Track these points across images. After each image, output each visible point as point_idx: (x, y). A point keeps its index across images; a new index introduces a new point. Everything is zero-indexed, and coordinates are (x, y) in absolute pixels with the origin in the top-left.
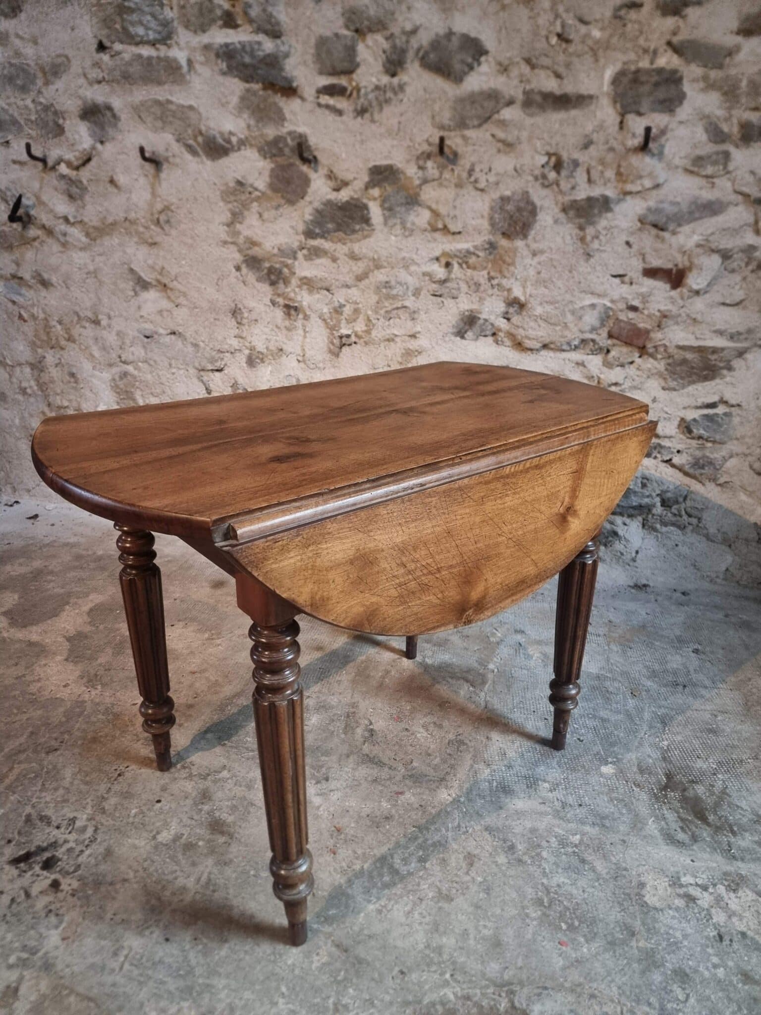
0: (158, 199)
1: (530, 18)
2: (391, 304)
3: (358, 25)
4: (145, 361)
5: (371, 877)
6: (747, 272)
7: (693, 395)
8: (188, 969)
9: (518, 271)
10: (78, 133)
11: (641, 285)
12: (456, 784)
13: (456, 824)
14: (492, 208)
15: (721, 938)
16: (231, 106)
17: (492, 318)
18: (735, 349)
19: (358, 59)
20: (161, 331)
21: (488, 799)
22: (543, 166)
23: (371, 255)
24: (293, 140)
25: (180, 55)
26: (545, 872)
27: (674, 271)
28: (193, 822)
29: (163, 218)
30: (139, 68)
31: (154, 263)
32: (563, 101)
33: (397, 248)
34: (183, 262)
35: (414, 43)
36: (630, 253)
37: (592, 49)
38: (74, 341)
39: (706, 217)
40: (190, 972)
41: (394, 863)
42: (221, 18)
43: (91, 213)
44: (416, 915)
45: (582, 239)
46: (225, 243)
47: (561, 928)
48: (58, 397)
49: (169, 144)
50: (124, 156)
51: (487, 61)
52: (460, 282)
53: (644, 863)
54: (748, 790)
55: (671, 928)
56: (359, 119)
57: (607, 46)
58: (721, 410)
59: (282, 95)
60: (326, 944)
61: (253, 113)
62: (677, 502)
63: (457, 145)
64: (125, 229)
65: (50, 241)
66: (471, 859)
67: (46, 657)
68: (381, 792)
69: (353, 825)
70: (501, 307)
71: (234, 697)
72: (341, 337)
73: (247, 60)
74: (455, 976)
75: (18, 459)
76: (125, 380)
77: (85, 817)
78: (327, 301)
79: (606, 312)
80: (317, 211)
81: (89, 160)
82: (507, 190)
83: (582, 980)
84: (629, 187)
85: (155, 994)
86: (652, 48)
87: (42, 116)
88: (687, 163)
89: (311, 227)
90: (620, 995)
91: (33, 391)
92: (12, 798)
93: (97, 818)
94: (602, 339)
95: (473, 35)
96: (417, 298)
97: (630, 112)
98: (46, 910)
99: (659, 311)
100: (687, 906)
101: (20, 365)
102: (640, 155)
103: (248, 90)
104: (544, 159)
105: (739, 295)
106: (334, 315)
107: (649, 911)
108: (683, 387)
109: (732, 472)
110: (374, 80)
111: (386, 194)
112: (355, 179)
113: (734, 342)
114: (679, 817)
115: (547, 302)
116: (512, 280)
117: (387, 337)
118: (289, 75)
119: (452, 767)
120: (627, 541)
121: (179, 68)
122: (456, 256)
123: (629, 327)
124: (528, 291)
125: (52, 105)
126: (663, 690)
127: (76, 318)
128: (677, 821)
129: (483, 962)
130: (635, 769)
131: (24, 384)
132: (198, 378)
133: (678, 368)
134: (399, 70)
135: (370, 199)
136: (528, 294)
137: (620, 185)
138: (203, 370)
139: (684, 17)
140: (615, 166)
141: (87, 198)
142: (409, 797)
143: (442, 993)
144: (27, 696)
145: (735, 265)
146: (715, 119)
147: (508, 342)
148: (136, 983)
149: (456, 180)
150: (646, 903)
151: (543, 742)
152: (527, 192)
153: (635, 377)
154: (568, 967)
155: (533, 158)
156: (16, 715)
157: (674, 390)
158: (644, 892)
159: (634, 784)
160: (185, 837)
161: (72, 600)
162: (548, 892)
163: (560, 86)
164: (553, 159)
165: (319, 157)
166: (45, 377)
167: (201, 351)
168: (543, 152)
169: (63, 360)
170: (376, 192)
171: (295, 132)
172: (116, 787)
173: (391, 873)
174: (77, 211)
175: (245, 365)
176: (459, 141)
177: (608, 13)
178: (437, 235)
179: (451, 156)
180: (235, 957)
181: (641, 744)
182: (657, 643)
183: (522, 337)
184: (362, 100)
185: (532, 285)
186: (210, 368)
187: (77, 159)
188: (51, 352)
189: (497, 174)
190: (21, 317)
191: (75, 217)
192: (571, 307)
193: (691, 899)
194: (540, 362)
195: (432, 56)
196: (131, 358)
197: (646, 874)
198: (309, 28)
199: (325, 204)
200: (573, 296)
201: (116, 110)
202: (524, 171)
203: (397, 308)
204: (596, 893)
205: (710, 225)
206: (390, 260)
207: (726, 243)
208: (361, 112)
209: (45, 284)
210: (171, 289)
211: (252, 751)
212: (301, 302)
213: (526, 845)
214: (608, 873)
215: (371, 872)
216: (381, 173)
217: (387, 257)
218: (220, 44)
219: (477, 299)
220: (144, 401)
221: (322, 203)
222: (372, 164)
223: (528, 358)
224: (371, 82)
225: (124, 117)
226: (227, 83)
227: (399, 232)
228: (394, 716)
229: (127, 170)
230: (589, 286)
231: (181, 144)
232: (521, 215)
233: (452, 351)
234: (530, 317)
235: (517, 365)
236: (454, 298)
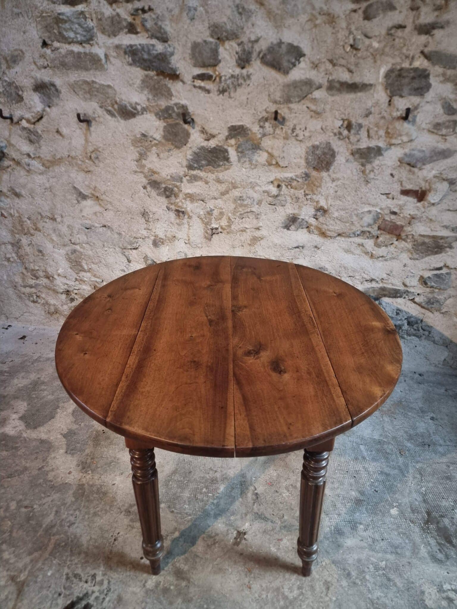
0: (90, 144)
1: (333, 33)
2: (243, 210)
3: (219, 35)
4: (87, 243)
7: (428, 263)
9: (323, 190)
10: (33, 100)
11: (399, 199)
14: (307, 153)
16: (135, 86)
17: (307, 218)
18: (455, 237)
19: (220, 58)
20: (96, 225)
21: (330, 539)
22: (340, 128)
23: (230, 180)
24: (178, 109)
25: (100, 52)
26: (369, 590)
27: (420, 192)
29: (93, 156)
30: (71, 59)
31: (90, 183)
32: (353, 87)
33: (247, 176)
34: (109, 184)
35: (257, 48)
36: (393, 180)
37: (372, 55)
38: (40, 231)
39: (440, 159)
41: (284, 591)
42: (126, 27)
43: (45, 151)
46: (136, 172)
48: (31, 264)
49: (95, 109)
50: (65, 116)
51: (304, 60)
52: (287, 197)
53: (422, 577)
56: (221, 95)
57: (382, 52)
58: (444, 271)
59: (169, 79)
61: (151, 90)
62: (417, 323)
63: (285, 113)
64: (69, 162)
65: (18, 168)
67: (54, 451)
68: (269, 539)
69: (257, 566)
70: (312, 212)
72: (212, 229)
73: (146, 56)
75: (8, 300)
76: (75, 254)
77: (101, 573)
78: (202, 208)
79: (377, 216)
80: (195, 153)
81: (41, 118)
82: (316, 141)
84: (394, 141)
86: (411, 55)
87: (7, 89)
88: (429, 126)
89: (192, 163)
91: (15, 260)
92: (54, 562)
93: (108, 573)
94: (375, 231)
95: (295, 44)
96: (260, 206)
97: (396, 95)
99: (409, 215)
100: (449, 606)
102: (401, 121)
103: (147, 76)
104: (341, 123)
106: (207, 216)
108: (423, 258)
109: (450, 306)
110: (230, 71)
111: (239, 143)
112: (219, 133)
113: (454, 233)
114: (437, 542)
115: (341, 209)
116: (319, 196)
117: (241, 229)
118: (174, 67)
121: (100, 60)
122: (284, 181)
123: (391, 224)
124: (329, 202)
125: (14, 82)
126: (417, 449)
127: (40, 217)
128: (436, 546)
130: (409, 510)
131: (8, 256)
132: (122, 253)
133: (420, 247)
134: (247, 65)
135: (228, 146)
136: (329, 205)
137: (388, 140)
138: (125, 249)
139: (432, 36)
140: (385, 128)
141: (42, 142)
142: (285, 542)
144: (48, 483)
146: (449, 100)
147: (316, 232)
149: (285, 135)
150: (426, 605)
152: (329, 143)
153: (394, 252)
155: (333, 122)
156: (44, 498)
157: (417, 259)
158: (424, 598)
159: (410, 521)
160: (162, 583)
161: (61, 405)
162: (373, 604)
163: (351, 77)
164: (346, 122)
165: (195, 119)
166: (22, 252)
167: (123, 237)
168: (340, 119)
169: (33, 242)
170: (233, 141)
171: (179, 104)
173: (283, 599)
174: (36, 150)
175: (152, 246)
176: (286, 110)
177: (384, 32)
178: (272, 168)
179: (281, 120)
181: (410, 491)
182: (410, 414)
183: (325, 230)
184: (223, 84)
185: (332, 199)
186: (130, 247)
187: (34, 118)
188: (25, 237)
189: (310, 131)
190: (2, 215)
192: (356, 212)
193: (450, 600)
194: (336, 244)
195: (268, 57)
196: (78, 241)
197: (424, 585)
198: (187, 36)
199: (200, 149)
200: (357, 205)
201: (58, 87)
202: (327, 130)
203: (247, 212)
204: (399, 601)
205: (443, 165)
206: (243, 183)
207: (452, 175)
208: (222, 91)
209: (18, 195)
210: (102, 200)
211: (190, 515)
212: (186, 208)
213: (356, 572)
214: (403, 586)
215: (272, 599)
216: (236, 130)
217: (240, 182)
218: (126, 45)
219: (298, 207)
220: (88, 267)
221: (198, 148)
222: (230, 125)
223: (329, 241)
224: (229, 72)
225: (64, 91)
226: (133, 71)
227: (248, 166)
228: (268, 482)
229: (68, 125)
230: (367, 200)
231: (103, 109)
232: (325, 157)
233: (282, 237)
234: (330, 218)
235: (322, 245)
236: (283, 206)
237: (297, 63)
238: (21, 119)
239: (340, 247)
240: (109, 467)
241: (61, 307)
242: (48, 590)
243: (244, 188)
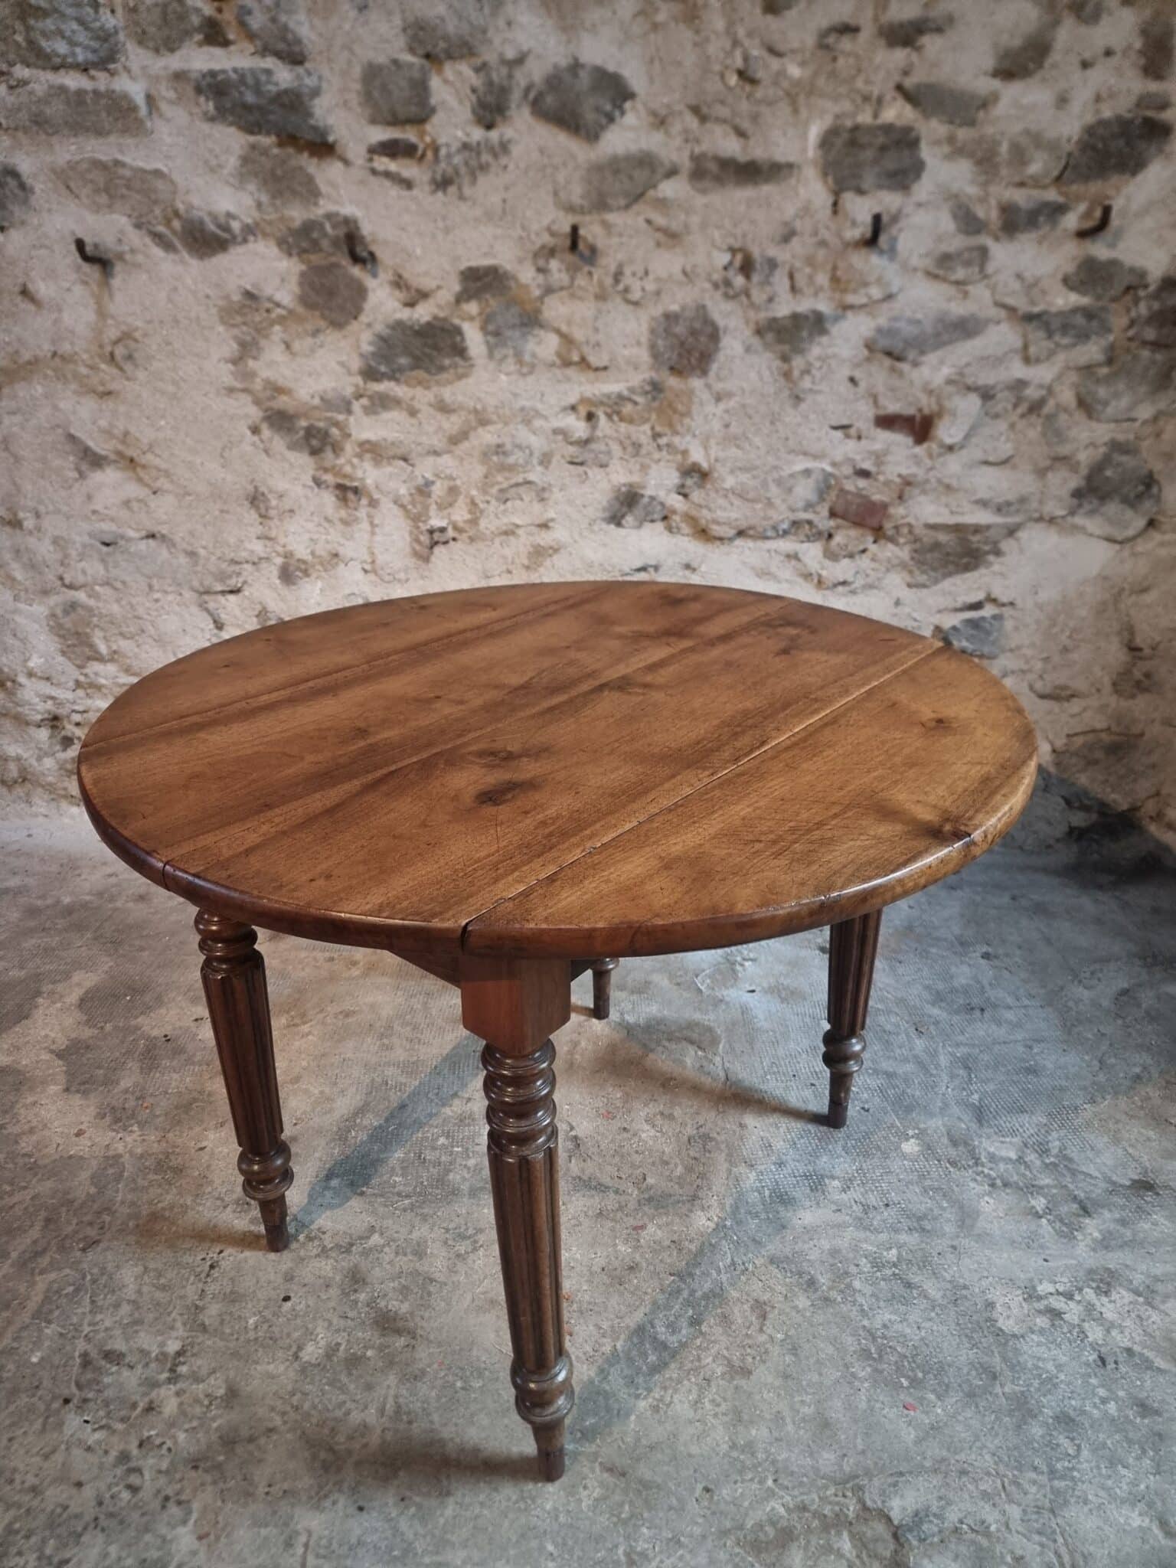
0: (110, 321)
1: (696, 44)
2: (507, 479)
3: (429, 48)
4: (107, 583)
5: (630, 1360)
6: (1014, 417)
7: (950, 593)
8: (405, 1545)
9: (697, 423)
11: (873, 439)
12: (714, 1201)
13: (729, 1261)
14: (653, 331)
15: (1103, 1361)
16: (225, 171)
17: (662, 495)
18: (1005, 526)
19: (433, 101)
20: (132, 534)
21: (764, 1215)
22: (725, 268)
23: (471, 404)
24: (334, 227)
25: (135, 90)
26: (863, 1310)
27: (918, 418)
28: (350, 1323)
29: (120, 351)
30: (61, 107)
31: (111, 425)
32: (750, 172)
33: (511, 392)
34: (163, 423)
35: (521, 79)
36: (856, 394)
37: (788, 94)
39: (957, 340)
40: (409, 1549)
41: (657, 1333)
42: (199, 30)
44: (708, 1406)
46: (231, 390)
47: (902, 1386)
49: (122, 232)
50: (43, 252)
51: (633, 108)
52: (611, 443)
53: (986, 1274)
54: (1092, 1149)
55: (1039, 1359)
56: (440, 194)
57: (810, 89)
58: (988, 611)
59: (312, 154)
60: (593, 1471)
61: (265, 182)
63: (596, 237)
64: (55, 370)
66: (761, 1310)
67: (31, 1089)
68: (613, 1230)
70: (673, 478)
72: (431, 532)
73: (250, 98)
74: (780, 1481)
76: (73, 615)
78: (404, 477)
79: (826, 481)
80: (382, 339)
82: (673, 302)
83: (944, 1453)
84: (851, 299)
86: (876, 93)
88: (927, 262)
89: (373, 363)
90: (996, 1463)
92: (47, 1331)
94: (824, 522)
95: (611, 68)
96: (547, 468)
97: (848, 189)
98: (160, 1497)
99: (900, 476)
100: (1053, 1325)
102: (864, 251)
103: (253, 147)
104: (726, 258)
105: (1005, 448)
106: (418, 498)
107: (1007, 1341)
108: (936, 582)
110: (460, 134)
111: (488, 310)
112: (439, 287)
113: (1002, 516)
115: (740, 469)
116: (688, 438)
117: (504, 528)
118: (321, 124)
119: (702, 1176)
121: (134, 109)
122: (602, 403)
123: (858, 501)
124: (712, 453)
126: (956, 1019)
129: (811, 1455)
130: (945, 1140)
132: (200, 606)
133: (929, 556)
134: (499, 119)
135: (463, 319)
136: (713, 457)
137: (837, 295)
138: (207, 592)
139: (919, 49)
140: (829, 267)
142: (653, 1232)
143: (768, 1509)
144: (20, 1161)
145: (999, 408)
146: (966, 200)
147: (686, 529)
149: (597, 290)
150: (1001, 1330)
151: (817, 1119)
152: (704, 307)
153: (869, 572)
154: (923, 1439)
155: (709, 255)
156: (11, 1194)
157: (924, 586)
158: (995, 1315)
159: (949, 1162)
160: (342, 1348)
161: (46, 988)
162: (874, 1339)
163: (744, 149)
164: (739, 257)
165: (378, 254)
167: (202, 562)
168: (725, 247)
170: (472, 307)
171: (337, 214)
172: (212, 1288)
173: (656, 1349)
175: (278, 582)
176: (598, 229)
177: (810, 41)
178: (571, 372)
179: (587, 253)
180: (468, 1514)
181: (945, 1103)
182: (934, 950)
183: (707, 521)
184: (443, 165)
185: (718, 444)
186: (219, 588)
189: (658, 280)
192: (775, 475)
193: (1055, 1314)
194: (735, 556)
195: (549, 99)
196: (81, 579)
197: (992, 1289)
198: (352, 52)
199: (392, 328)
200: (778, 458)
201: (24, 178)
202: (697, 275)
203: (517, 485)
204: (935, 1328)
205: (964, 352)
206: (501, 411)
207: (987, 377)
208: (442, 184)
210: (144, 467)
211: (408, 1196)
212: (362, 479)
213: (829, 1275)
214: (944, 1296)
215: (627, 1353)
216: (479, 278)
217: (496, 407)
218: (201, 71)
219: (638, 467)
220: (109, 647)
221: (388, 326)
222: (464, 265)
223: (718, 550)
224: (456, 137)
225: (40, 187)
226: (217, 135)
227: (512, 368)
228: (602, 1111)
229: (51, 274)
230: (800, 443)
231: (144, 232)
232: (697, 340)
233: (605, 545)
234: (717, 491)
235: (702, 562)
236: (603, 466)
237: (617, 113)
239: (744, 563)
240: (187, 1113)
241: (34, 763)
242: (34, 1396)
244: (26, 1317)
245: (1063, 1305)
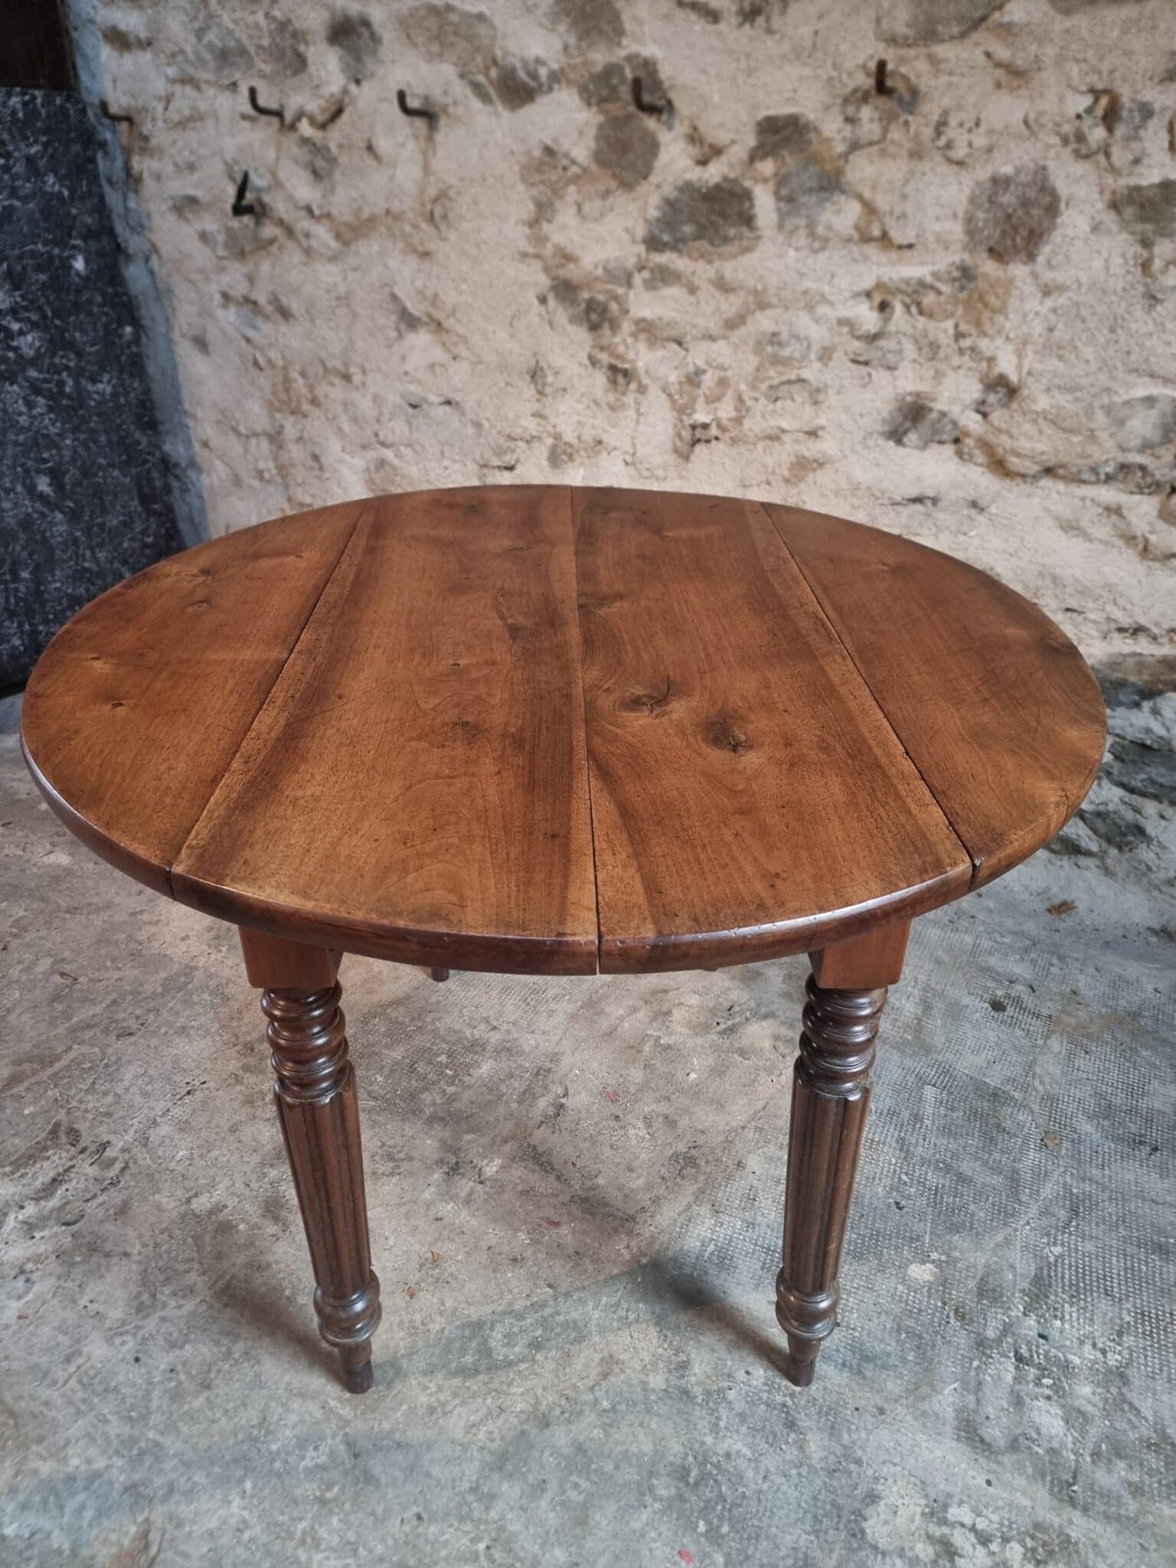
0: (432, 179)
2: (781, 374)
4: (409, 445)
5: (447, 1349)
8: (144, 1411)
9: (1010, 323)
10: (325, 66)
14: (973, 200)
16: (540, 11)
17: (955, 410)
20: (433, 398)
21: (688, 1271)
22: (1079, 117)
23: (752, 283)
24: (632, 70)
26: (717, 1425)
28: (247, 1192)
29: (438, 211)
31: (425, 286)
33: (798, 272)
34: (464, 287)
38: (319, 406)
40: (144, 1417)
41: (490, 1336)
43: (342, 200)
44: (482, 1435)
45: (1145, 266)
46: (524, 255)
47: (695, 1530)
48: (299, 490)
49: (448, 83)
50: (386, 105)
52: (904, 340)
53: (897, 1460)
56: (747, 26)
61: (574, 23)
63: (918, 76)
64: (388, 228)
65: (290, 245)
66: (609, 1367)
68: (527, 1213)
69: (460, 1258)
70: (973, 390)
71: (391, 1004)
72: (694, 427)
74: (493, 1551)
76: (381, 471)
77: (121, 1144)
78: (676, 362)
80: (668, 201)
81: (339, 112)
82: (1006, 163)
85: (89, 1435)
87: (278, 40)
89: (656, 232)
91: (271, 476)
92: (50, 1093)
93: (134, 1151)
94: (1162, 466)
96: (826, 365)
100: (935, 1562)
101: (256, 435)
104: (1086, 101)
106: (686, 388)
107: (860, 1548)
111: (784, 170)
112: (733, 142)
115: (1059, 387)
116: (999, 342)
117: (769, 431)
119: (656, 1200)
120: (1164, 847)
122: (899, 290)
124: (1027, 364)
125: (289, 21)
126: (1108, 1146)
127: (321, 371)
129: (543, 1544)
131: (261, 465)
135: (756, 181)
136: (1026, 368)
138: (485, 466)
141: (337, 175)
142: (565, 1234)
144: (132, 945)
147: (981, 458)
148: (72, 1410)
149: (912, 144)
150: (863, 1532)
152: (1044, 168)
155: (1061, 99)
158: (869, 1512)
159: (957, 1311)
160: (225, 1211)
162: (705, 1461)
164: (1104, 101)
165: (677, 102)
166: (284, 457)
167: (485, 434)
168: (1084, 88)
169: (305, 434)
170: (767, 167)
171: (637, 56)
172: (176, 1111)
173: (479, 1352)
174: (324, 196)
175: (545, 463)
176: (922, 66)
178: (871, 250)
179: (907, 97)
180: (209, 1414)
181: (1007, 1242)
182: (1146, 1053)
183: (1005, 450)
185: (1036, 352)
186: (496, 462)
188: (292, 419)
189: (991, 132)
190: (256, 364)
191: (320, 207)
192: (1105, 400)
193: (948, 1552)
194: (1037, 500)
196: (390, 439)
197: (890, 1480)
199: (681, 190)
200: (1112, 378)
201: (376, 27)
202: (1042, 126)
203: (789, 382)
204: (784, 1488)
206: (783, 293)
208: (751, 14)
209: (285, 314)
210: (447, 331)
211: (375, 1099)
212: (633, 362)
214: (824, 1459)
215: (450, 1341)
216: (777, 131)
217: (779, 288)
219: (932, 373)
221: (677, 188)
222: (762, 114)
223: (1015, 490)
225: (387, 36)
227: (803, 242)
228: (609, 1090)
229: (388, 128)
230: (1146, 361)
231: (466, 82)
232: (1028, 214)
233: (877, 465)
234: (1024, 414)
235: (993, 501)
236: (891, 368)
238: (298, 118)
239: (1047, 510)
243: (786, 308)
244: (45, 1075)
245: (968, 1547)
